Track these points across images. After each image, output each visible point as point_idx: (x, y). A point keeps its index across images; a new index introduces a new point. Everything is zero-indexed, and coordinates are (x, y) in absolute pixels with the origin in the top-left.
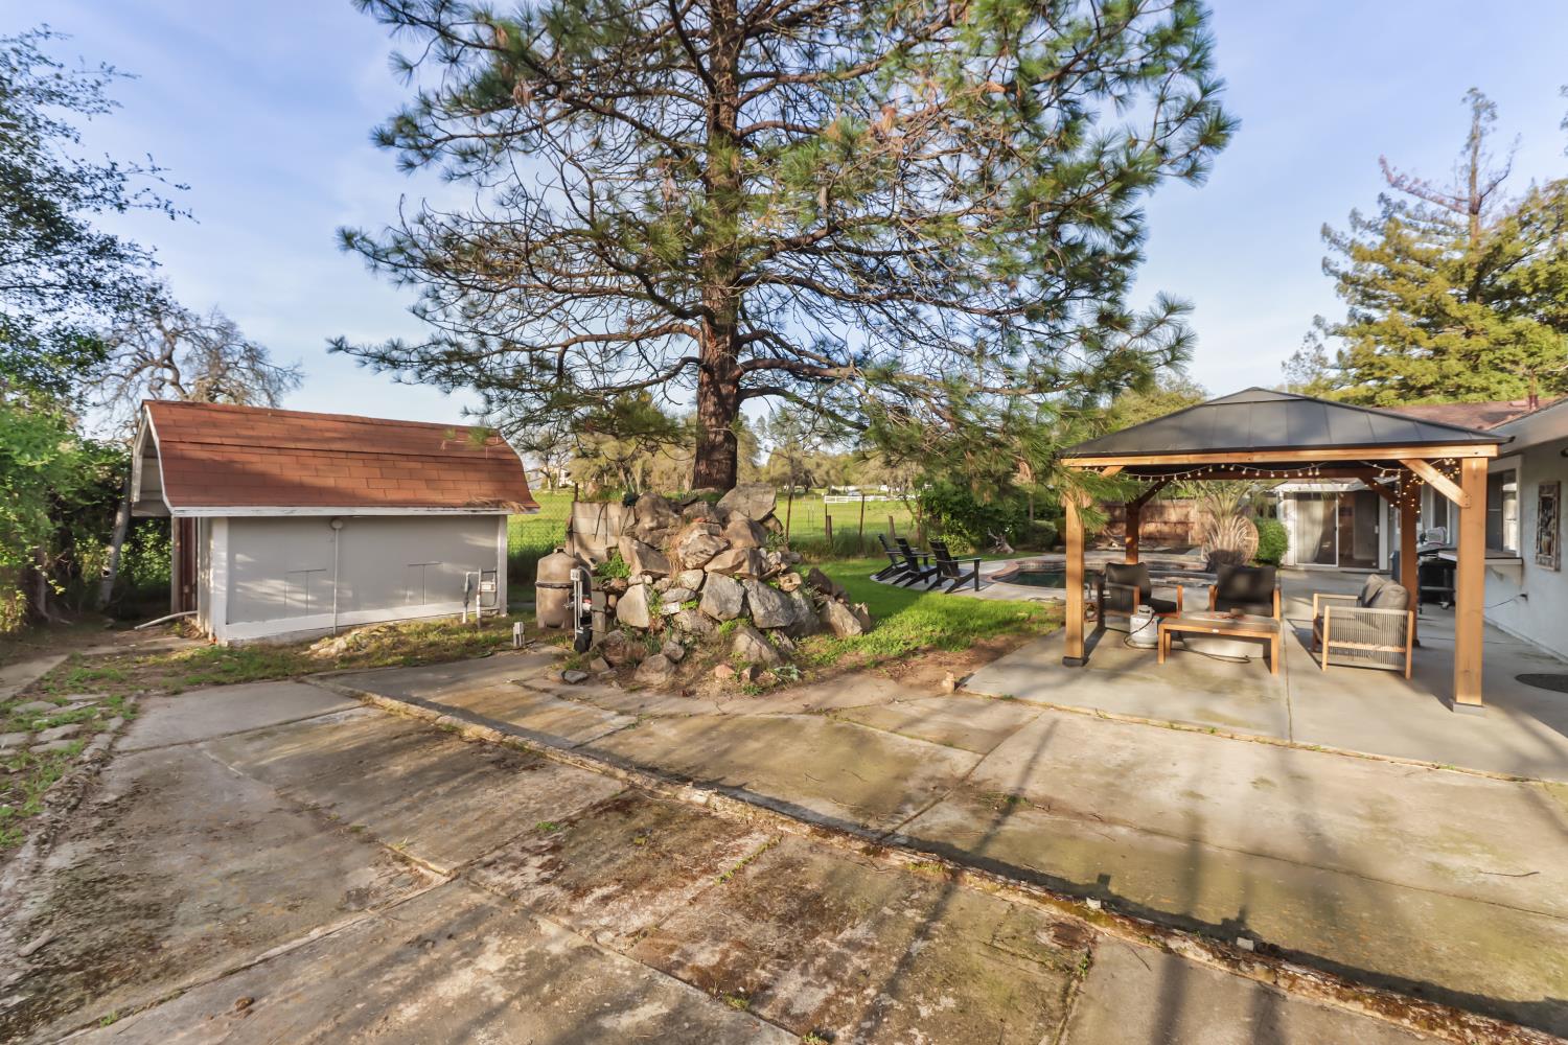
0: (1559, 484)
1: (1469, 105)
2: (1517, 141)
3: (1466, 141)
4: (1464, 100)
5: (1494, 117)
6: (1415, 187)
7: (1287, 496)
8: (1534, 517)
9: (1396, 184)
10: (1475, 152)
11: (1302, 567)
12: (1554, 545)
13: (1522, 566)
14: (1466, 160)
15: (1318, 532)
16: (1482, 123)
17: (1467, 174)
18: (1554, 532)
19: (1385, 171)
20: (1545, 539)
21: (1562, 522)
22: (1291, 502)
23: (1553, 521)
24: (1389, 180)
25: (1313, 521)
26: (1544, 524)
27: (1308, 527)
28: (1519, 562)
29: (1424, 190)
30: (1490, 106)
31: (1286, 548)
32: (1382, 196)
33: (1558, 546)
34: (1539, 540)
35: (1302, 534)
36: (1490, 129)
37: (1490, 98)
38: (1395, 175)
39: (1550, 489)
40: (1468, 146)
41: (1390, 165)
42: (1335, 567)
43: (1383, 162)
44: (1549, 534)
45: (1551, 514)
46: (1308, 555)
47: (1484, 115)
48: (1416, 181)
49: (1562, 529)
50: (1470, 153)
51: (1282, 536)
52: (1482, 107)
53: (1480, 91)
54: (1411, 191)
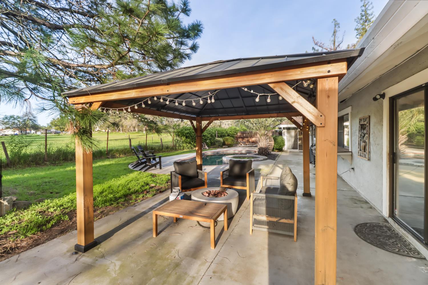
0: (369, 117)
1: (333, 24)
2: (344, 33)
3: (333, 33)
4: (332, 22)
5: (339, 27)
6: (321, 45)
7: (284, 128)
8: (357, 134)
9: (316, 44)
10: (335, 36)
11: (289, 151)
12: (367, 148)
13: (352, 155)
14: (333, 39)
15: (293, 140)
16: (336, 29)
17: (333, 42)
18: (367, 141)
19: (314, 41)
20: (363, 144)
21: (371, 136)
22: (285, 131)
23: (366, 136)
24: (315, 43)
25: (291, 136)
26: (362, 137)
27: (290, 138)
28: (351, 153)
29: (323, 46)
30: (338, 24)
31: (284, 145)
32: (313, 48)
33: (369, 148)
34: (359, 144)
35: (289, 141)
36: (338, 30)
37: (338, 22)
38: (316, 42)
39: (365, 119)
40: (333, 34)
41: (315, 38)
42: (297, 150)
43: (313, 38)
44: (365, 142)
45: (365, 132)
46: (291, 147)
47: (337, 26)
48: (321, 43)
49: (371, 139)
50: (334, 37)
51: (283, 141)
52: (337, 24)
53: (336, 20)
54: (320, 46)
